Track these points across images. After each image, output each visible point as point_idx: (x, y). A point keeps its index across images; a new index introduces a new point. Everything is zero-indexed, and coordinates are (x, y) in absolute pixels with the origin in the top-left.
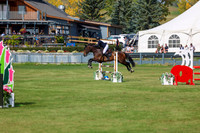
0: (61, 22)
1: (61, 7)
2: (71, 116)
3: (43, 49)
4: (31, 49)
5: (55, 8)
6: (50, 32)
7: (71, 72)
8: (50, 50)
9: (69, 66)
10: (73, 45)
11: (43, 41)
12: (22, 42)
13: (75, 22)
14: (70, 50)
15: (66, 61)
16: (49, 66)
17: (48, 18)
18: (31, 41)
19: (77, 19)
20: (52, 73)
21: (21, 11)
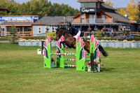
0: (126, 24)
1: (126, 16)
2: (132, 78)
3: (115, 39)
4: (108, 39)
5: (123, 16)
6: (119, 30)
7: (131, 52)
8: (120, 40)
9: (130, 49)
10: (133, 37)
11: (115, 35)
12: (103, 35)
13: (134, 24)
14: (131, 40)
15: (128, 46)
16: (118, 49)
17: (118, 22)
18: (108, 35)
19: (135, 22)
20: (120, 53)
21: (103, 18)
